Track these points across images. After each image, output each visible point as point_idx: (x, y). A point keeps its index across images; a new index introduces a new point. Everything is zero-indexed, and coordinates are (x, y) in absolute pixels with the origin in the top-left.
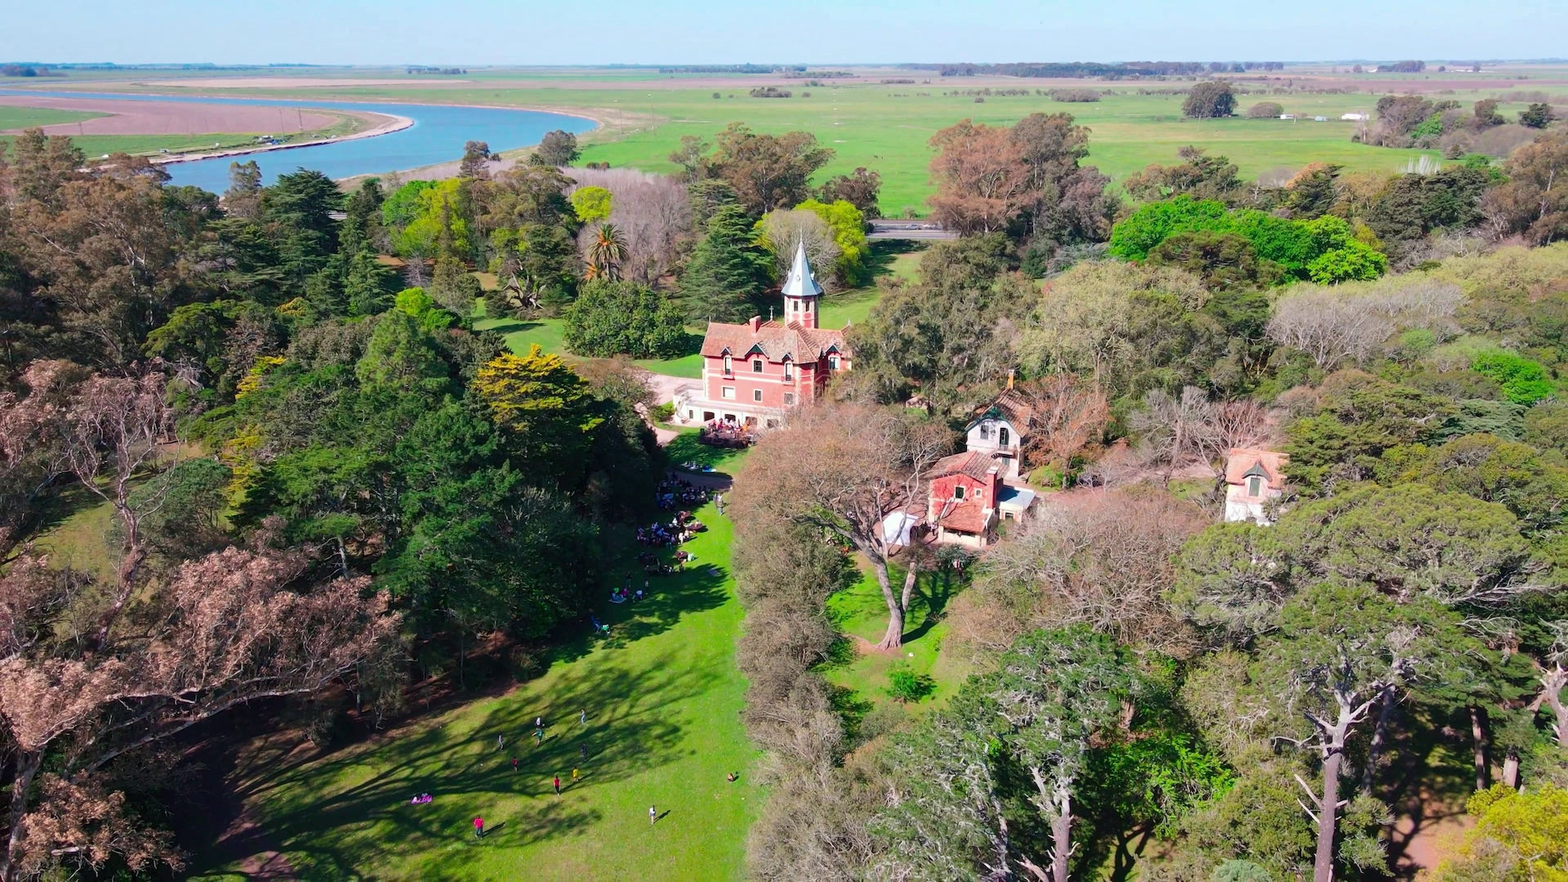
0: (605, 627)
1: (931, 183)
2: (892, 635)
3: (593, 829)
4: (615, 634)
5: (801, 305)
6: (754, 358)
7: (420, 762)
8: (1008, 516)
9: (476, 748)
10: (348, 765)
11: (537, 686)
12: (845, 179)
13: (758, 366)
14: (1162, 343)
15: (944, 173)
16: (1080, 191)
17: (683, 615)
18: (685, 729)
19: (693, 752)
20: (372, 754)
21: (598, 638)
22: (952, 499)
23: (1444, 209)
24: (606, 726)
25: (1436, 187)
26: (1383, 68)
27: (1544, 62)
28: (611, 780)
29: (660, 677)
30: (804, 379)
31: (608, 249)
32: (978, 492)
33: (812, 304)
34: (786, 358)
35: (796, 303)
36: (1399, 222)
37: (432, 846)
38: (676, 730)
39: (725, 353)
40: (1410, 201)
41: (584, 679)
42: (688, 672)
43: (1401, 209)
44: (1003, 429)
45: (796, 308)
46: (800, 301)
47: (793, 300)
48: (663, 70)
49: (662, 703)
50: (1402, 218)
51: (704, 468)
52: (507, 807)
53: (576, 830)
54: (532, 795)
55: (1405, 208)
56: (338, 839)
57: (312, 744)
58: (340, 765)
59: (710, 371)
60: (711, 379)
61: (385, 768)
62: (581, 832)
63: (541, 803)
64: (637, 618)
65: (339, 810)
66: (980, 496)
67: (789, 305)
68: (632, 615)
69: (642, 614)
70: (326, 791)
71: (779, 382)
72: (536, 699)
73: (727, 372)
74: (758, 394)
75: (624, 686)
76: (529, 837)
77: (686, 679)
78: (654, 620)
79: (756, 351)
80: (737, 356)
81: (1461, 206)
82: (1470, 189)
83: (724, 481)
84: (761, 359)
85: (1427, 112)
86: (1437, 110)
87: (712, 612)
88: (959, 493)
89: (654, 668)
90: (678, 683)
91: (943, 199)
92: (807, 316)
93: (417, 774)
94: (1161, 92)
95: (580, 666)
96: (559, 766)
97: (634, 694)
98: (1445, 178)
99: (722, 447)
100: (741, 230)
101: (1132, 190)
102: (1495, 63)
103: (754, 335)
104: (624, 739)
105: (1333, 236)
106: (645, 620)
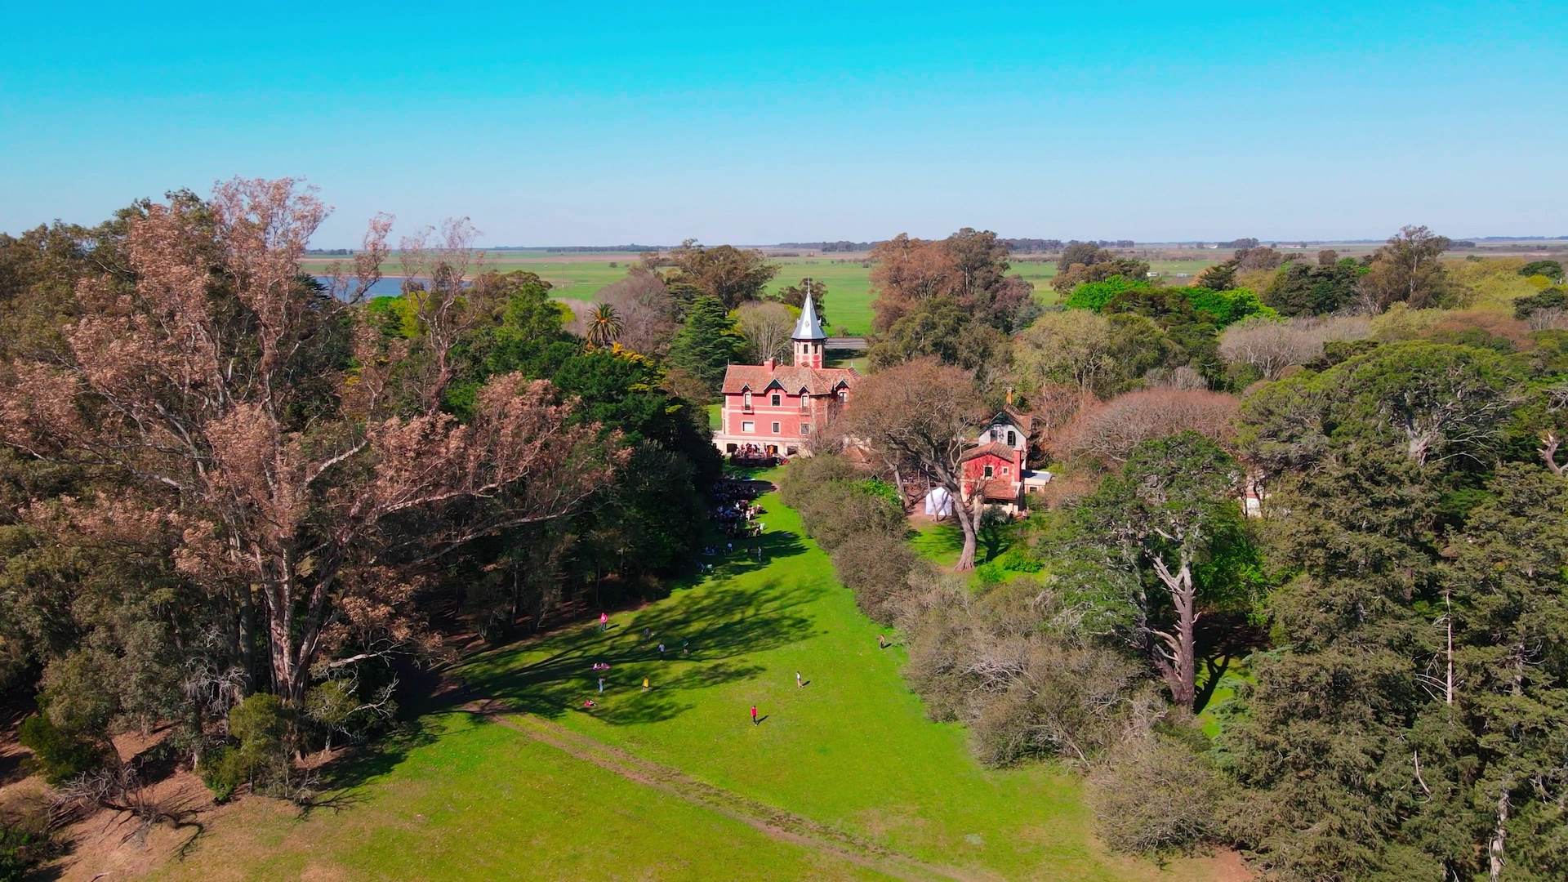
0: (710, 566)
1: (873, 291)
2: (967, 558)
3: (762, 676)
4: (719, 572)
5: (811, 347)
6: (772, 393)
7: (586, 648)
8: (1032, 489)
9: (633, 638)
10: (523, 651)
11: (664, 604)
12: (792, 289)
13: (776, 400)
14: (1138, 356)
15: (885, 283)
16: (1009, 293)
17: (773, 559)
18: (811, 620)
19: (826, 632)
20: (540, 645)
21: (704, 575)
22: (983, 477)
23: (1328, 298)
24: (741, 621)
25: (1319, 279)
26: (1221, 245)
27: (1359, 242)
28: (762, 650)
29: (773, 593)
30: (818, 410)
31: (606, 326)
32: (1005, 470)
33: (820, 347)
34: (803, 391)
35: (806, 346)
36: (1293, 305)
37: (626, 691)
38: (803, 621)
39: (746, 389)
40: (1300, 288)
41: (706, 597)
42: (796, 590)
43: (1294, 294)
44: (1010, 433)
45: (806, 351)
46: (809, 344)
47: (803, 344)
48: (550, 250)
49: (783, 607)
50: (1296, 301)
51: (744, 478)
52: (679, 669)
53: (747, 677)
54: (699, 661)
55: (1297, 293)
56: (541, 690)
57: (481, 642)
58: (516, 652)
59: (731, 408)
60: (731, 415)
61: (557, 652)
62: (752, 678)
63: (711, 664)
64: (733, 562)
65: (529, 676)
66: (1007, 474)
67: (799, 349)
68: (728, 561)
69: (736, 560)
70: (511, 666)
71: (797, 413)
72: (670, 609)
73: (747, 407)
74: (776, 425)
75: (743, 599)
76: (708, 683)
77: (797, 593)
78: (749, 562)
79: (775, 386)
80: (756, 392)
81: (1340, 296)
82: (1346, 282)
83: (767, 486)
84: (780, 393)
85: (1278, 261)
86: (1286, 260)
87: (798, 556)
88: (989, 472)
89: (765, 589)
90: (790, 595)
91: (887, 302)
92: (816, 358)
93: (587, 654)
94: (1031, 260)
95: (698, 591)
96: (713, 644)
97: (755, 603)
98: (1325, 272)
99: (753, 466)
100: (718, 316)
101: (1059, 287)
102: (1317, 243)
103: (772, 373)
104: (760, 627)
105: (1249, 303)
106: (741, 563)
